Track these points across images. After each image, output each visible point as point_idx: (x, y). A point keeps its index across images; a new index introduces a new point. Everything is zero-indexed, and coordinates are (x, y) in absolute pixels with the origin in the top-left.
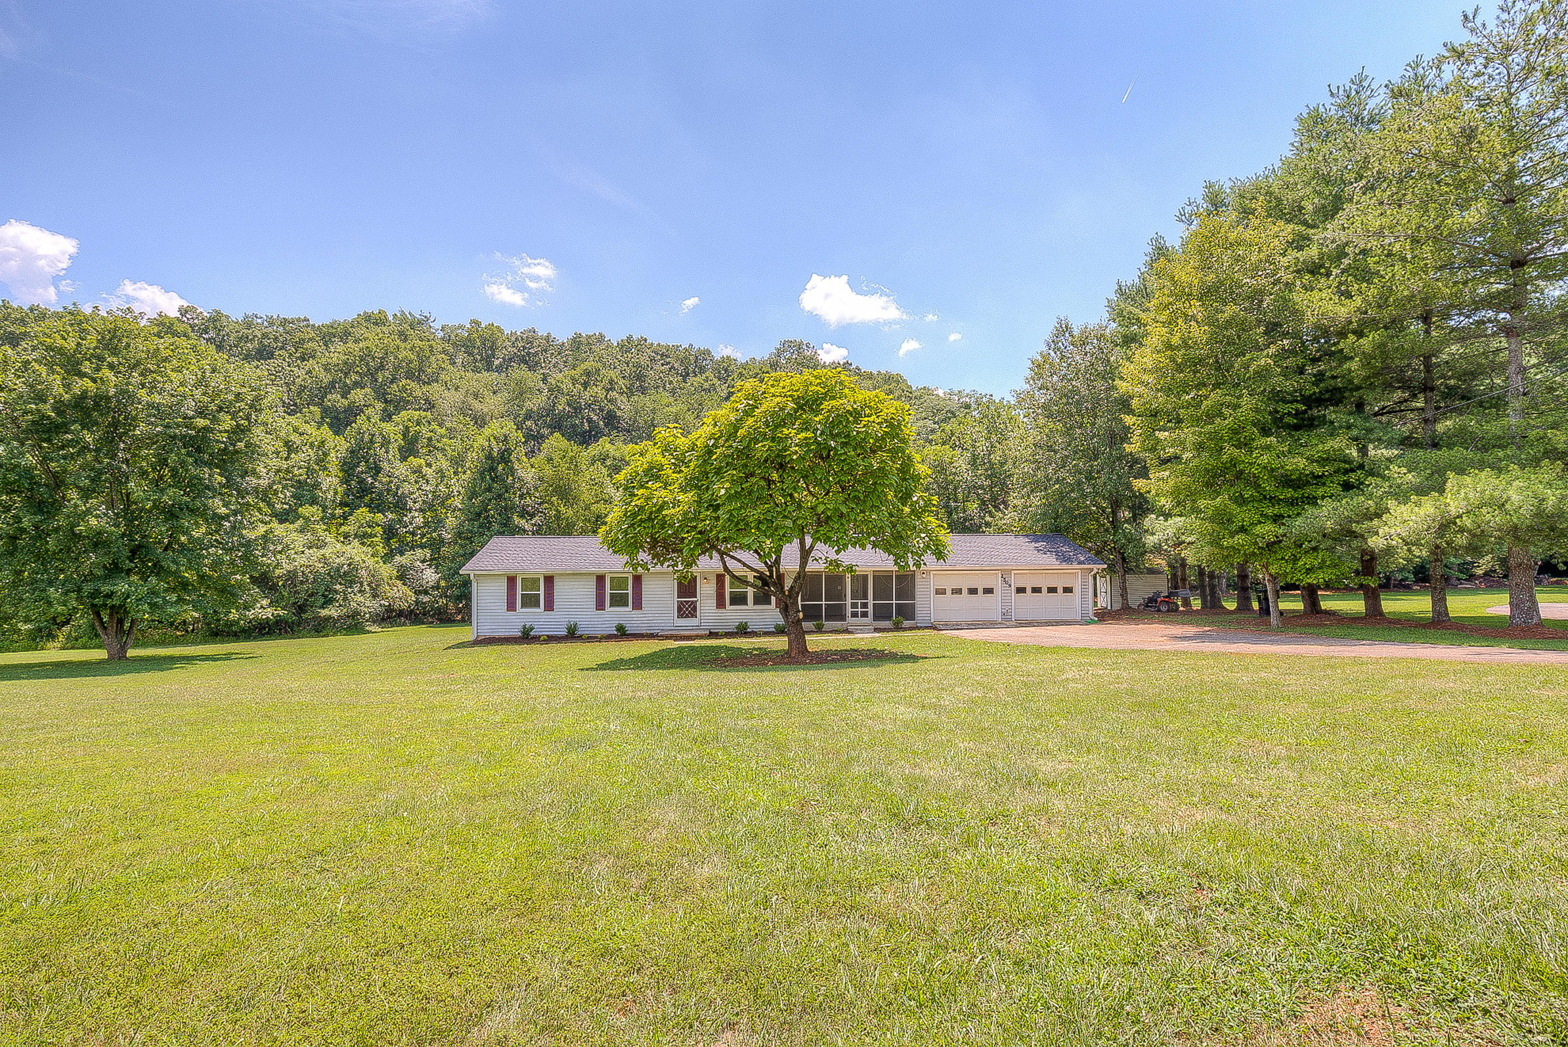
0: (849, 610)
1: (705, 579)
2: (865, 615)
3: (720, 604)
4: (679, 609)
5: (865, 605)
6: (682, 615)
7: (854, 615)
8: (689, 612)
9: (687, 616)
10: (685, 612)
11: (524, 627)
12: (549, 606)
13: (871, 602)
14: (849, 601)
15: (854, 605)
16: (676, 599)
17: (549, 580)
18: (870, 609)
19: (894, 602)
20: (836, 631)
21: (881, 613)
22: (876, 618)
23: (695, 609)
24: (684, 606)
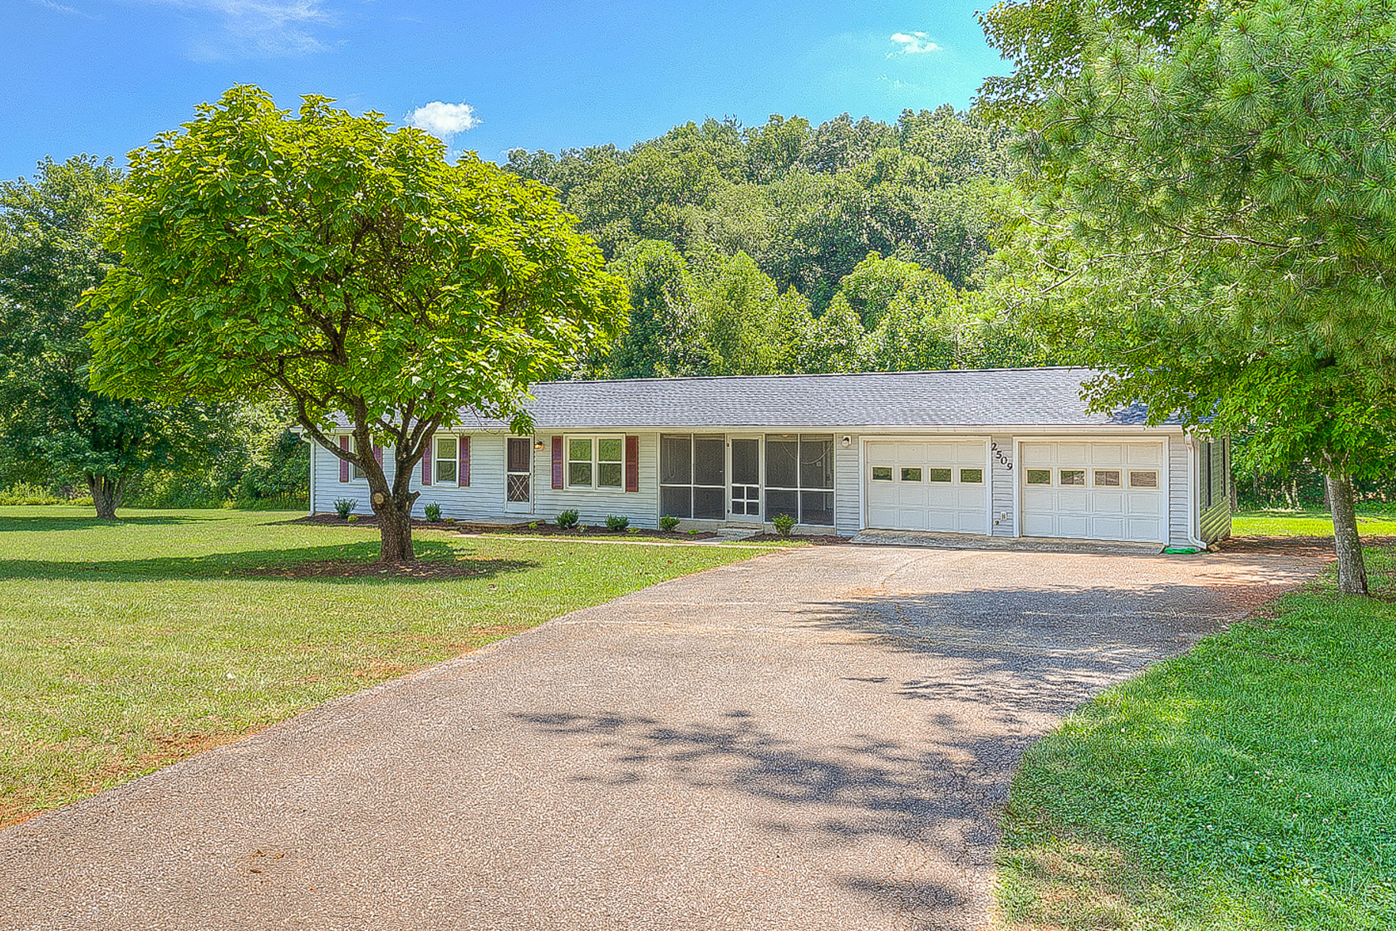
0: (729, 500)
1: (540, 443)
2: (753, 509)
3: (557, 484)
4: (510, 488)
5: (753, 493)
6: (512, 497)
7: (738, 508)
8: (520, 493)
9: (517, 499)
10: (515, 492)
11: (342, 503)
13: (762, 486)
14: (729, 485)
15: (737, 493)
16: (507, 473)
18: (761, 501)
19: (799, 489)
21: (779, 507)
22: (771, 514)
23: (526, 489)
24: (515, 484)
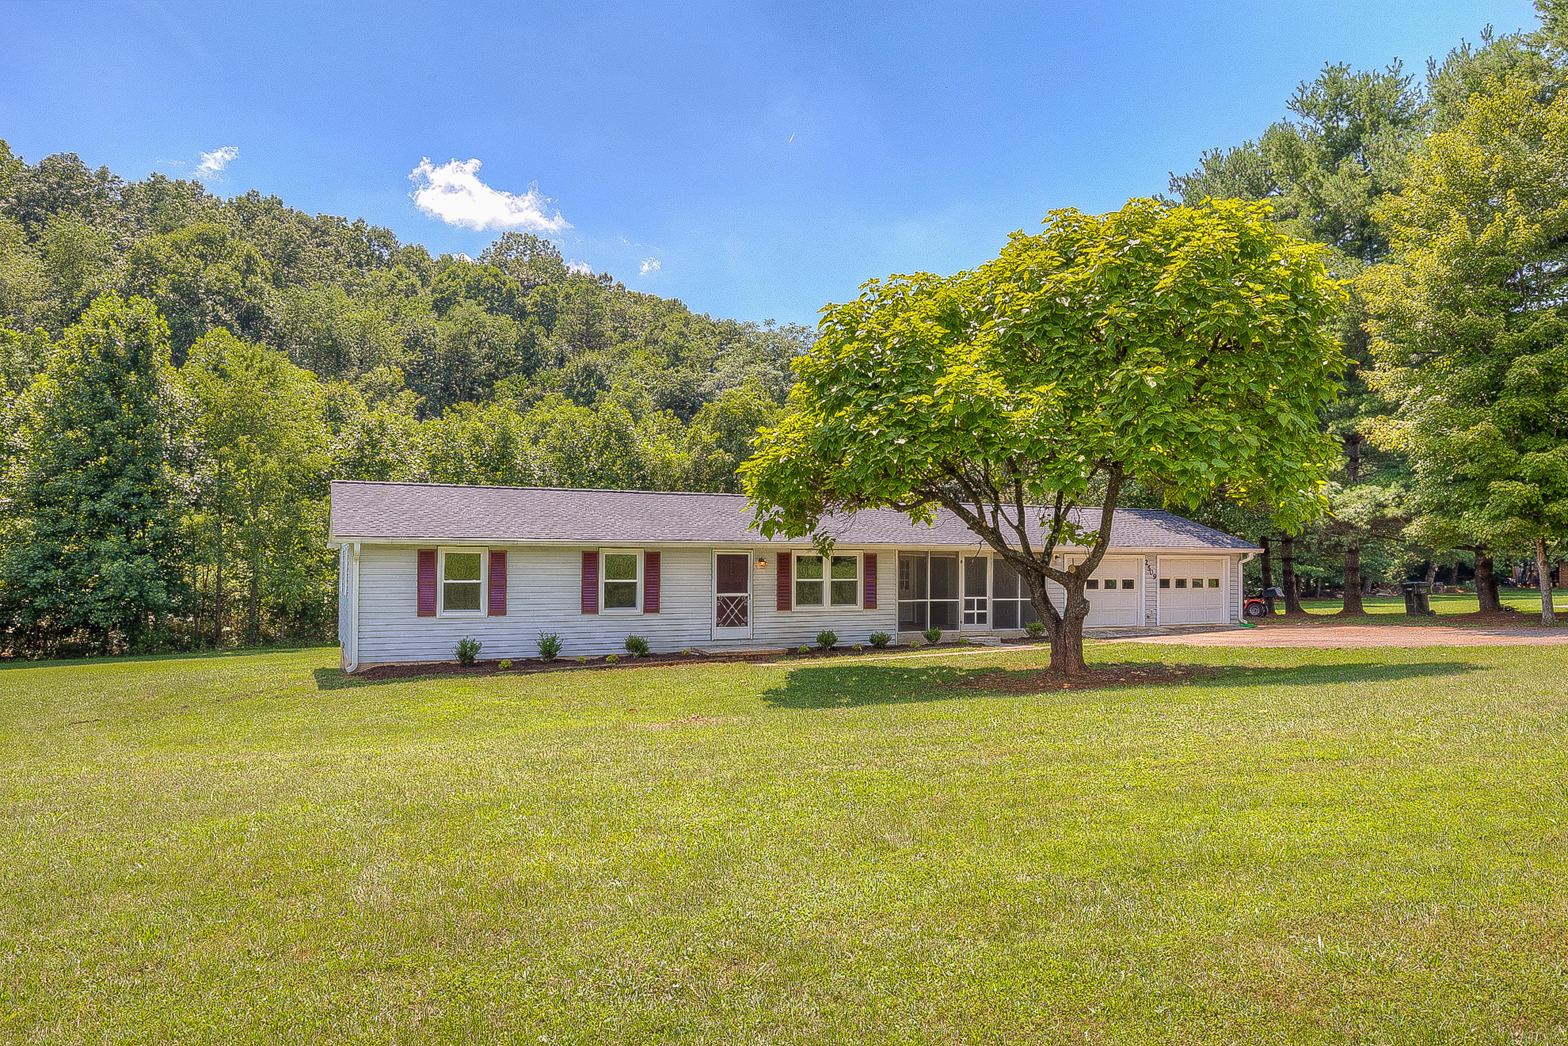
0: (962, 611)
1: (761, 560)
2: (982, 618)
3: (783, 604)
4: (721, 612)
5: (982, 605)
6: (724, 623)
7: (969, 619)
8: (736, 616)
9: (732, 624)
10: (728, 616)
11: (463, 644)
12: (498, 607)
13: (989, 598)
14: (962, 598)
15: (969, 605)
16: (716, 595)
17: (499, 558)
18: (989, 611)
19: (1019, 599)
20: (946, 644)
21: (1004, 617)
22: (996, 625)
23: (744, 611)
24: (728, 606)
